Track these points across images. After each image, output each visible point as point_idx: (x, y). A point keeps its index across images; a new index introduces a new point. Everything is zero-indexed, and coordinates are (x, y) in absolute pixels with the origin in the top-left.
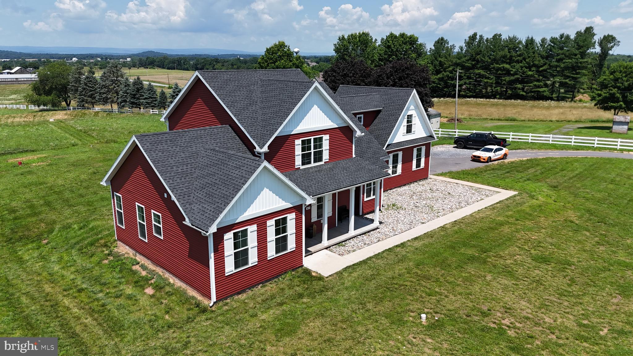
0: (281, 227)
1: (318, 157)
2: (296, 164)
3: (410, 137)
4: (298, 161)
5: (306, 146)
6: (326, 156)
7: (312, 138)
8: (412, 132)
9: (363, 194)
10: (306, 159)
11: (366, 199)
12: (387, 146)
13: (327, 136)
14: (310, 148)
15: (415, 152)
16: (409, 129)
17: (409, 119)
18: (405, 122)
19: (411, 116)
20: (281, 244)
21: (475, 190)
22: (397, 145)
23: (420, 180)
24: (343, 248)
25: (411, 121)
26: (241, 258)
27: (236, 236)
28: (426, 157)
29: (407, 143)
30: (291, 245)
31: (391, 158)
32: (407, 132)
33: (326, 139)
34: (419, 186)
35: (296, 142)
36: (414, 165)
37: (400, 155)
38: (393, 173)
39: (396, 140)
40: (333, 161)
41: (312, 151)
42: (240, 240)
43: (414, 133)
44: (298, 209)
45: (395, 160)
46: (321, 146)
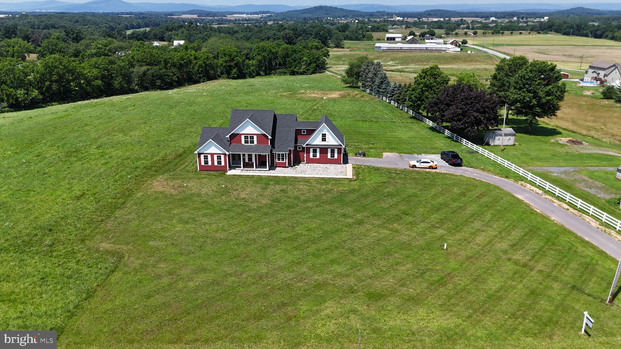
0: (219, 158)
1: (252, 142)
3: (324, 143)
4: (243, 142)
5: (246, 138)
6: (255, 142)
7: (249, 136)
8: (326, 141)
9: (276, 159)
10: (246, 142)
11: (277, 161)
12: (307, 145)
13: (256, 136)
14: (248, 139)
15: (329, 150)
16: (324, 139)
17: (324, 135)
18: (321, 136)
19: (325, 134)
20: (219, 163)
21: (341, 173)
22: (314, 145)
23: (335, 164)
24: (247, 171)
25: (325, 136)
26: (206, 162)
27: (204, 156)
28: (338, 154)
29: (322, 145)
30: (223, 164)
31: (311, 150)
32: (323, 140)
33: (255, 137)
34: (328, 166)
35: (242, 136)
36: (329, 156)
37: (318, 150)
38: (313, 156)
39: (315, 143)
40: (259, 145)
41: (249, 140)
42: (206, 158)
43: (328, 142)
44: (225, 154)
45: (315, 151)
46: (253, 139)
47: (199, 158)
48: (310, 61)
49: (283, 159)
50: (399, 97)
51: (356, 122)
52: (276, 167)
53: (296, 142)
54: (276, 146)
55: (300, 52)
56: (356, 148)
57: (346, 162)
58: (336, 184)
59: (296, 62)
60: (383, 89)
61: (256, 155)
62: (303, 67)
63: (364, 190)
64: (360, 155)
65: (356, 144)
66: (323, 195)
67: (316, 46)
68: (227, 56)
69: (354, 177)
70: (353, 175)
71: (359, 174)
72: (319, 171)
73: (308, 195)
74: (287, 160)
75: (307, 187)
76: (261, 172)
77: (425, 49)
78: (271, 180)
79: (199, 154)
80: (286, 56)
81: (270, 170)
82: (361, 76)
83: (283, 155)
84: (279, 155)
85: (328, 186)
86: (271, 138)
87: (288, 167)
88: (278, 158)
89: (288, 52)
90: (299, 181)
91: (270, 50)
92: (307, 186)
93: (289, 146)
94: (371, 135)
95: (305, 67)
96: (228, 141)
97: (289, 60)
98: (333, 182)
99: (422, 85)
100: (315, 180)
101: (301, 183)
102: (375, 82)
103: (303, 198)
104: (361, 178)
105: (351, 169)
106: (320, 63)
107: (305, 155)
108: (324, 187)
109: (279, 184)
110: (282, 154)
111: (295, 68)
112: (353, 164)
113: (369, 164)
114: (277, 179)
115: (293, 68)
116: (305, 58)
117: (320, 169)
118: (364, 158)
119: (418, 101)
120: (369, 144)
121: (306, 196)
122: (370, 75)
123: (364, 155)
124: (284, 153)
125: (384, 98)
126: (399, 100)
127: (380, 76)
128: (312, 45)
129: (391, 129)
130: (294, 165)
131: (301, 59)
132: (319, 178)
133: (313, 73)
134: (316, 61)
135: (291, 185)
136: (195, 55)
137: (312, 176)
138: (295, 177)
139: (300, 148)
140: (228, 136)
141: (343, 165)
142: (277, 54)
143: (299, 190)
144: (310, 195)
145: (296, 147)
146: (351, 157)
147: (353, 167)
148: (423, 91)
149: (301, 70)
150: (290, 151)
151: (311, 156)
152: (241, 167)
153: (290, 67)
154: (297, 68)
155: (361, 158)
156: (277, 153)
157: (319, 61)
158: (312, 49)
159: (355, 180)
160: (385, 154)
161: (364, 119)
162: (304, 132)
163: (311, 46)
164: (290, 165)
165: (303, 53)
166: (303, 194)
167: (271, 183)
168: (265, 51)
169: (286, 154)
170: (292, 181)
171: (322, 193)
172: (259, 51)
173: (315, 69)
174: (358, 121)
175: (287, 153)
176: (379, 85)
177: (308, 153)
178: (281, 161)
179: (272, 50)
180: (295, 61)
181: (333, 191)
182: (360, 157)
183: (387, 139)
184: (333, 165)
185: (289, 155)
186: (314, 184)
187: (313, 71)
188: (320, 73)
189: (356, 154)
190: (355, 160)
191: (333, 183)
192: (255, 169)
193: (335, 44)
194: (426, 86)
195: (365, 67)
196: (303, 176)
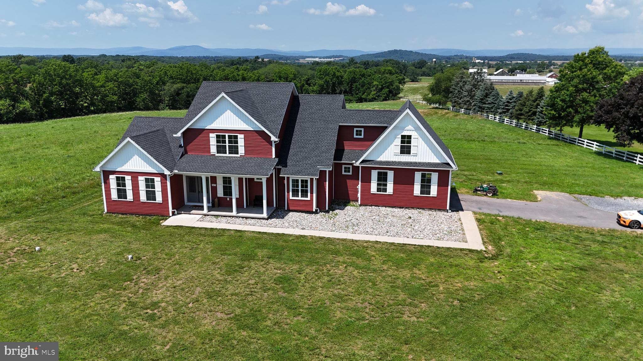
0: (150, 183)
1: (234, 150)
2: (211, 151)
3: (405, 158)
4: (213, 150)
5: (220, 139)
6: (242, 150)
7: (227, 135)
8: (411, 154)
9: (288, 192)
10: (221, 149)
11: (291, 198)
12: (363, 161)
13: (242, 136)
14: (224, 142)
15: (418, 176)
16: (405, 149)
17: (406, 141)
18: (398, 142)
19: (409, 137)
20: (151, 195)
21: (450, 232)
22: (381, 163)
23: (431, 209)
24: (214, 219)
25: (410, 142)
26: (122, 193)
27: (118, 178)
28: (439, 185)
29: (400, 163)
30: (159, 198)
31: (374, 174)
32: (402, 152)
33: (241, 139)
34: (414, 213)
35: (211, 135)
36: (417, 190)
37: (391, 175)
38: (379, 190)
39: (382, 158)
40: (248, 156)
41: (227, 144)
42: (121, 182)
43: (416, 155)
44: (163, 176)
45: (382, 178)
46: (237, 142)
47: (105, 183)
48: (382, 85)
49: (304, 193)
50: (521, 110)
51: (456, 141)
52: (289, 211)
53: (339, 153)
54: (289, 162)
55: (370, 76)
56: (470, 179)
57: (456, 206)
58: (440, 267)
59: (364, 88)
60: (489, 104)
61: (240, 180)
62: (373, 93)
63: (532, 294)
64: (485, 192)
65: (466, 173)
66: (403, 303)
67: (389, 70)
68: (282, 79)
69: (490, 248)
70: (484, 243)
71: (500, 239)
72: (392, 225)
73: (356, 301)
74: (314, 195)
75: (355, 273)
76: (249, 221)
77: (519, 81)
78: (262, 246)
79: (106, 174)
80: (353, 81)
81: (270, 217)
82: (451, 92)
83: (304, 182)
84: (296, 182)
85: (416, 271)
86: (277, 140)
87: (316, 212)
88: (293, 191)
89: (355, 76)
90: (337, 253)
91: (334, 73)
92: (357, 267)
93: (320, 163)
94: (491, 159)
95: (375, 92)
96: (180, 146)
97: (356, 85)
98: (432, 260)
99: (576, 81)
100: (381, 251)
101: (341, 259)
102: (474, 95)
103: (338, 314)
104: (508, 250)
105: (475, 224)
106: (394, 89)
107: (359, 187)
108: (406, 274)
109: (280, 259)
110: (302, 181)
111: (363, 94)
112: (475, 213)
113: (516, 214)
114: (281, 243)
115: (361, 94)
116: (375, 83)
117: (395, 220)
118: (495, 200)
119: (568, 107)
120: (493, 174)
121: (351, 305)
122: (467, 87)
123: (495, 193)
124: (308, 178)
125: (491, 116)
126: (522, 114)
127: (482, 87)
128: (385, 70)
129: (524, 153)
130: (332, 209)
131: (370, 84)
132: (393, 244)
133: (385, 100)
134: (389, 85)
135: (311, 262)
136: (243, 74)
137: (373, 238)
138: (329, 239)
139: (347, 170)
140: (179, 134)
141: (450, 214)
142: (342, 78)
143: (332, 282)
144: (364, 301)
145: (337, 167)
146: (464, 197)
147: (478, 220)
148: (578, 91)
149: (371, 97)
150: (322, 173)
151: (374, 188)
152: (201, 208)
153: (357, 94)
154: (366, 94)
155: (489, 199)
156: (292, 177)
157: (393, 86)
158: (384, 73)
159: (494, 258)
160: (540, 194)
161: (470, 138)
162: (359, 133)
163: (383, 71)
164: (321, 208)
165: (373, 77)
166: (340, 298)
167: (260, 253)
168: (328, 75)
169: (312, 180)
170: (317, 251)
171: (402, 296)
172: (320, 75)
173: (388, 96)
174: (459, 140)
175: (314, 177)
176: (482, 99)
177: (367, 180)
178: (300, 198)
179: (337, 73)
180: (363, 86)
181: (433, 290)
182: (484, 198)
183: (527, 167)
184: (426, 213)
185: (321, 182)
186: (377, 263)
187: (386, 97)
188: (394, 100)
189: (476, 190)
190: (477, 202)
191: (432, 264)
192: (234, 213)
193: (411, 79)
194: (585, 80)
195: (458, 80)
196: (349, 236)
